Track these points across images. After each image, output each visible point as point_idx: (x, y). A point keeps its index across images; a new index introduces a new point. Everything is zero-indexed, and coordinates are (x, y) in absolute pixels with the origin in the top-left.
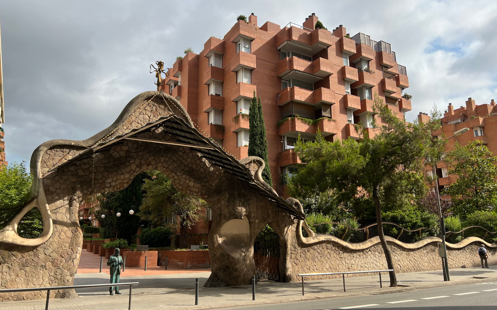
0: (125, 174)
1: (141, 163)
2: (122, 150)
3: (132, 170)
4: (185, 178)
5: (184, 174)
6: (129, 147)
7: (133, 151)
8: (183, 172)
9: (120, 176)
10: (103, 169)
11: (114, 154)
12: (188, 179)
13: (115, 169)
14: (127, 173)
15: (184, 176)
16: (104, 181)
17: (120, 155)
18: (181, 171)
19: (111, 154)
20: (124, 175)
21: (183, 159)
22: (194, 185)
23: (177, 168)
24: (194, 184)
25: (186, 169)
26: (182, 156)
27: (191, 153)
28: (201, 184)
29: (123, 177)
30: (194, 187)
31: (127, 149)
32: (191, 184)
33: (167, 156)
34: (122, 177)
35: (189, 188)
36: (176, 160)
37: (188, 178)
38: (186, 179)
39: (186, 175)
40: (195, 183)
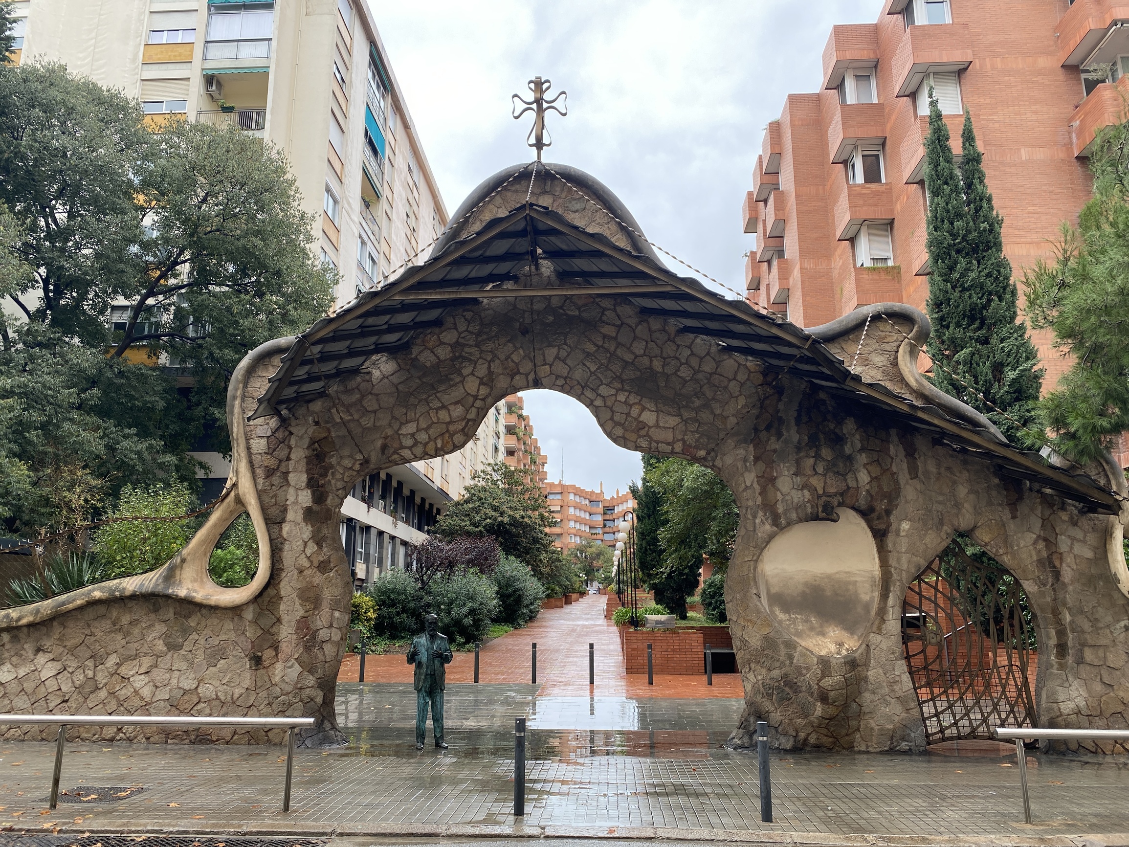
0: (451, 408)
1: (490, 373)
2: (442, 343)
3: (468, 394)
4: (625, 402)
5: (622, 390)
6: (460, 333)
7: (471, 342)
8: (619, 386)
9: (437, 413)
10: (392, 400)
11: (422, 359)
12: (634, 404)
13: (424, 396)
14: (456, 403)
15: (622, 397)
16: (397, 432)
17: (438, 358)
18: (611, 382)
19: (416, 359)
20: (449, 410)
21: (619, 345)
22: (657, 421)
23: (599, 375)
24: (657, 417)
25: (629, 374)
26: (615, 338)
27: (645, 324)
28: (680, 415)
29: (447, 415)
30: (657, 426)
31: (454, 341)
32: (648, 417)
33: (566, 344)
34: (443, 415)
35: (643, 432)
36: (596, 351)
37: (636, 401)
38: (631, 406)
39: (626, 394)
40: (661, 415)
